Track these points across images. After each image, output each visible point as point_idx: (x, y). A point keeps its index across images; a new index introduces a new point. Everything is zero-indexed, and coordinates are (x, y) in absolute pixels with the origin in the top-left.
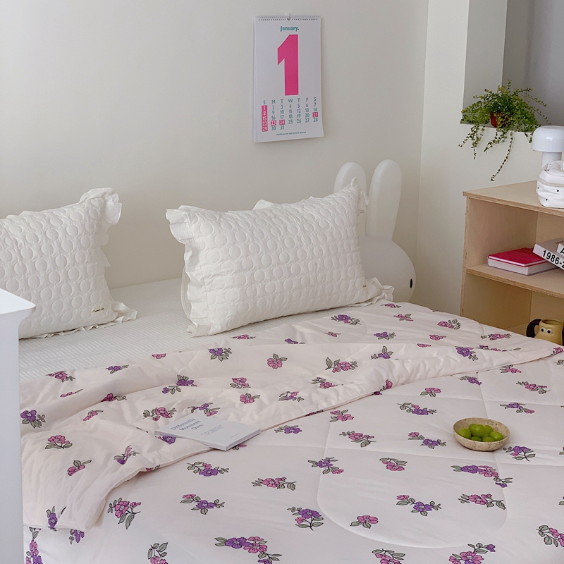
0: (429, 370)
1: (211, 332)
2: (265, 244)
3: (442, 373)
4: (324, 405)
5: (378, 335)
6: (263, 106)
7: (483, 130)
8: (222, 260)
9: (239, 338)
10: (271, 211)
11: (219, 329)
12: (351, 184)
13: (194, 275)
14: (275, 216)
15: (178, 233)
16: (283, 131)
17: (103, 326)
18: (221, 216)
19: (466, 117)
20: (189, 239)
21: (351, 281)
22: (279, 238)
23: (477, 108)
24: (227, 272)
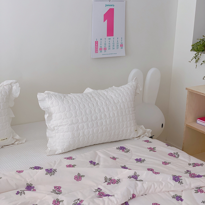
0: (156, 188)
1: (56, 153)
2: (86, 111)
3: (163, 190)
5: (137, 160)
6: (96, 41)
7: (200, 55)
8: (63, 119)
9: (68, 158)
10: (91, 94)
11: (61, 152)
12: (133, 80)
13: (50, 126)
14: (93, 97)
15: (42, 105)
16: (105, 53)
18: (65, 97)
19: (193, 48)
20: (48, 108)
21: (129, 128)
22: (93, 108)
23: (199, 44)
24: (66, 125)
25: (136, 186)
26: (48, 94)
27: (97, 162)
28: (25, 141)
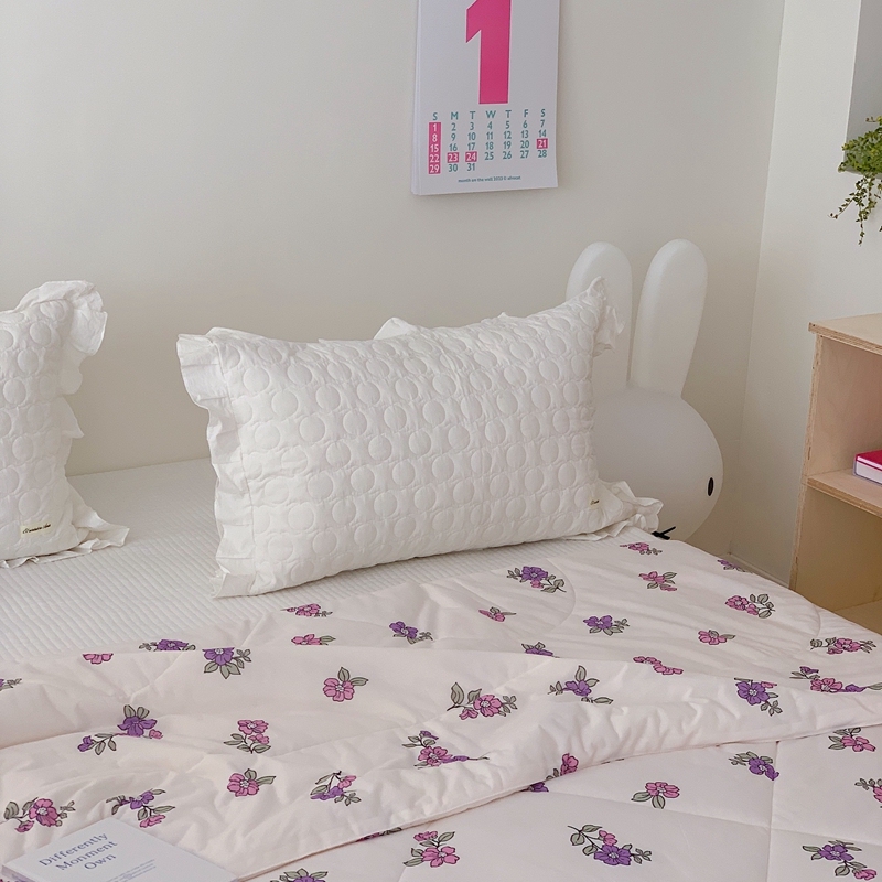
0: (665, 735)
1: (254, 589)
2: (381, 414)
3: (695, 741)
4: (404, 817)
5: (592, 622)
6: (431, 125)
7: (880, 187)
8: (285, 445)
9: (301, 611)
10: (405, 345)
11: (272, 583)
12: (588, 291)
13: (228, 473)
14: (412, 356)
15: (196, 385)
16: (472, 175)
17: (49, 560)
19: (852, 158)
20: (220, 399)
21: (566, 491)
22: (411, 403)
23: (875, 142)
24: (294, 471)
25: (579, 724)
26: (222, 339)
27: (422, 629)
28: (127, 540)
